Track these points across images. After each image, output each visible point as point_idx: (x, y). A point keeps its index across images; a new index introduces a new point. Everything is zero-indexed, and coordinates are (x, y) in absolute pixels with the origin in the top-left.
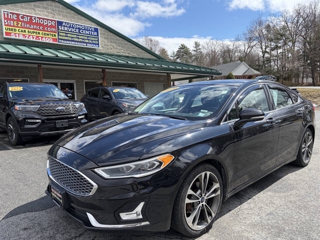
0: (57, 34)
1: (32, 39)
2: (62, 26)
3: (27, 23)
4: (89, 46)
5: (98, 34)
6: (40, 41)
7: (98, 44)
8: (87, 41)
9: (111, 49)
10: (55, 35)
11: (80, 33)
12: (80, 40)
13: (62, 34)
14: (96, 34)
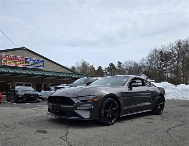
0: (24, 63)
1: (13, 66)
2: (27, 60)
3: (12, 59)
4: (39, 68)
5: (43, 63)
6: (17, 66)
7: (43, 67)
8: (38, 66)
9: (50, 69)
10: (24, 64)
11: (35, 62)
12: (35, 65)
13: (27, 63)
14: (42, 62)
